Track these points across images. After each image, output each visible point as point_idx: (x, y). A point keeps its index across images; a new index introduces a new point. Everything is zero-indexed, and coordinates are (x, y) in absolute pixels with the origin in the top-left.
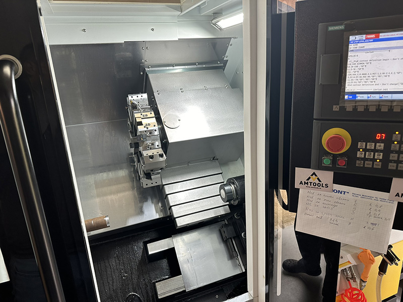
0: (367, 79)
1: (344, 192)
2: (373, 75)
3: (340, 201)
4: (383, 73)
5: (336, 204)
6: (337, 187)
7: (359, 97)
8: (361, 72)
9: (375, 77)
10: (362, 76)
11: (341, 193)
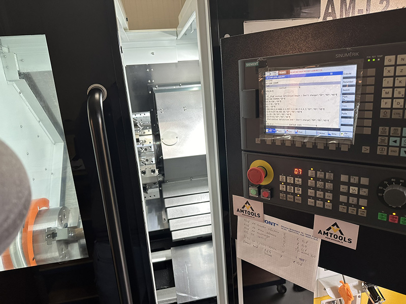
0: (283, 114)
1: (274, 224)
2: (288, 110)
3: (271, 232)
4: (296, 109)
5: (269, 235)
6: (268, 218)
7: (278, 131)
8: (278, 107)
9: (289, 113)
10: (279, 111)
11: (272, 224)
